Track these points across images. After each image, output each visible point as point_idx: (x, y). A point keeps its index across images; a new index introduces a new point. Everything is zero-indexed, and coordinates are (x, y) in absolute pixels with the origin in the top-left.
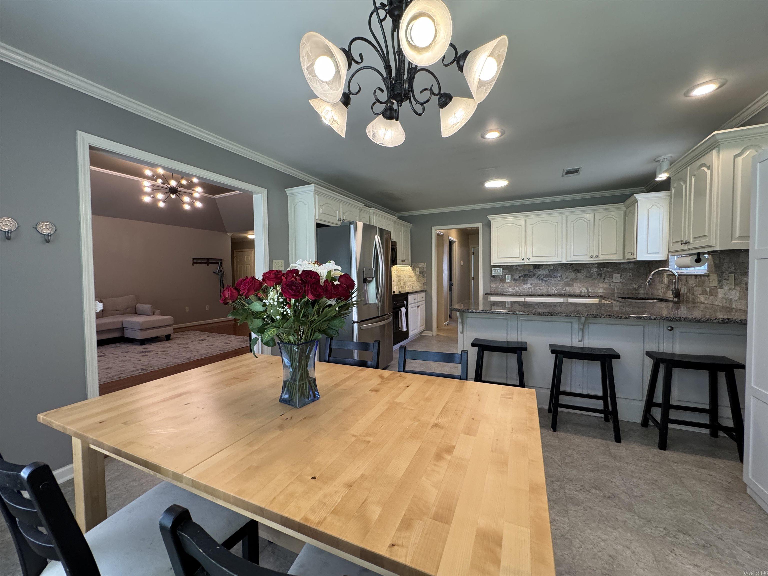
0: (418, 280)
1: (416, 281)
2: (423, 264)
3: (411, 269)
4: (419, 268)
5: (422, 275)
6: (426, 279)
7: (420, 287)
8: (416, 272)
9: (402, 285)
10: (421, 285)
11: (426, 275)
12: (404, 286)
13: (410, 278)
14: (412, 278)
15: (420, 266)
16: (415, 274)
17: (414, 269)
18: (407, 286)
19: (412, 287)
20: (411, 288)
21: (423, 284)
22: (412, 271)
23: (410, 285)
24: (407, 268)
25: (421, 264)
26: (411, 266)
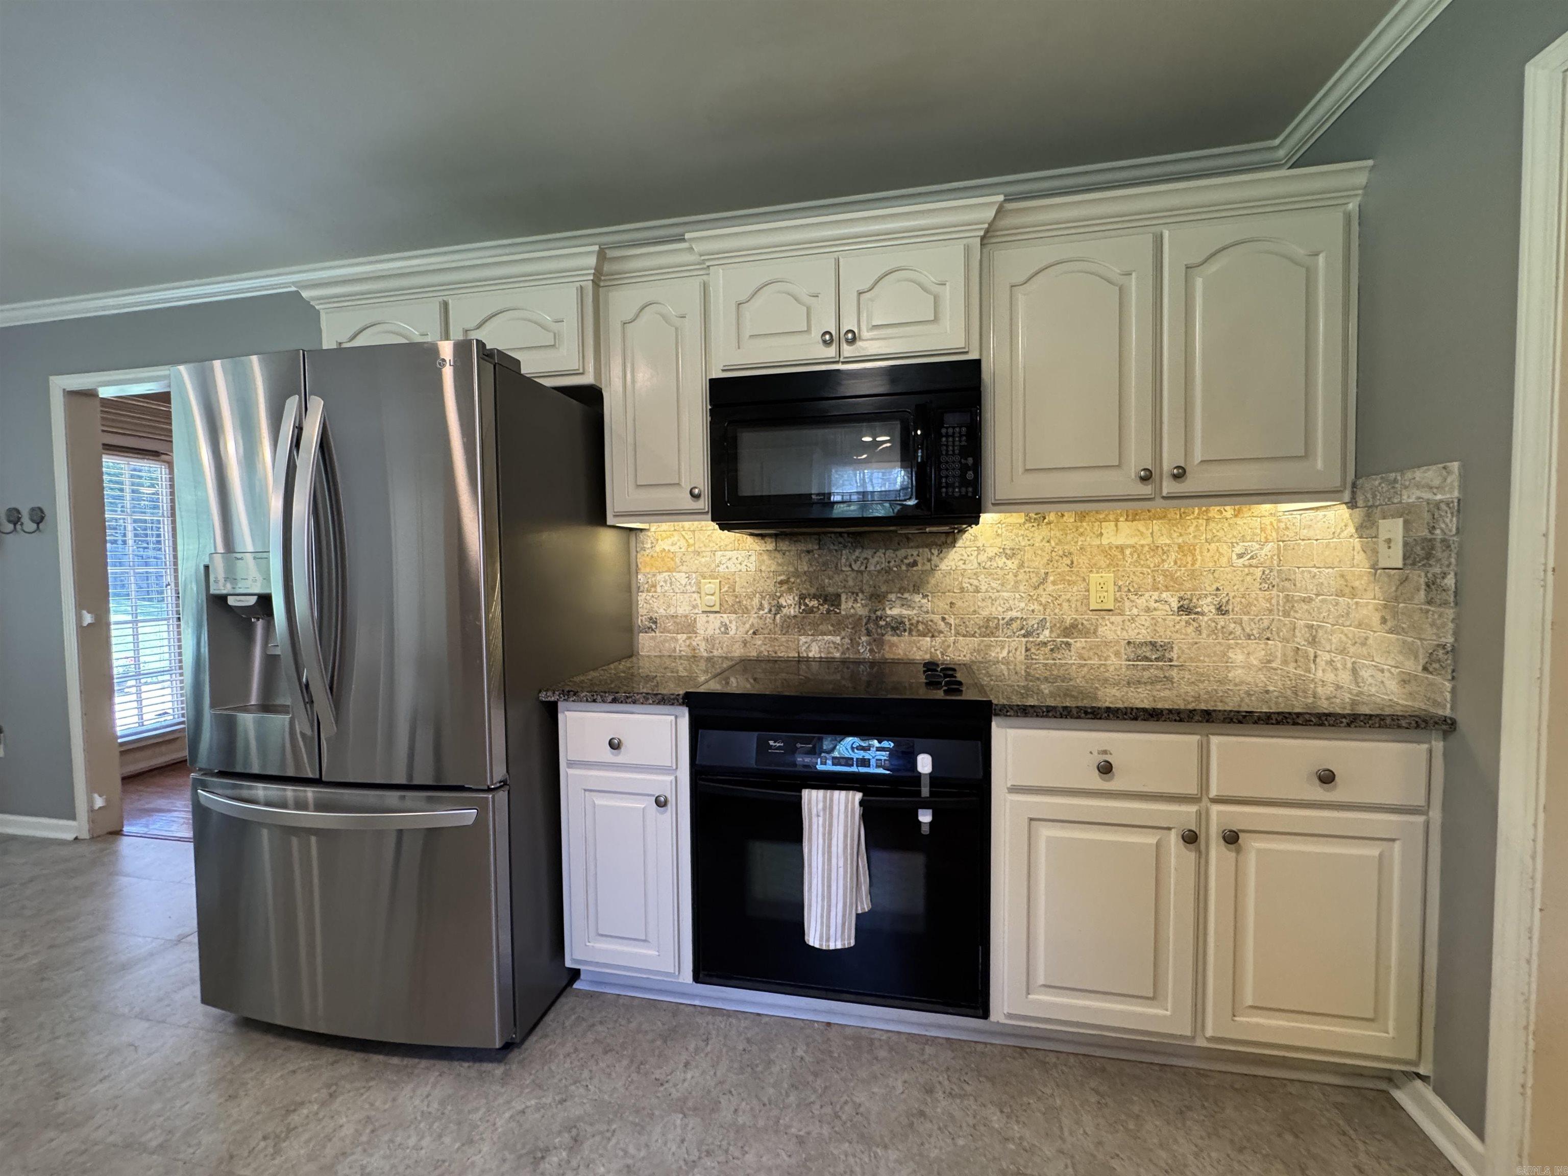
0: (1395, 614)
1: (1376, 619)
2: (1430, 475)
3: (1351, 529)
4: (1407, 513)
5: (1419, 577)
6: (1450, 613)
7: (1404, 682)
8: (1382, 547)
9: (1300, 639)
10: (1412, 666)
11: (1450, 581)
12: (1311, 651)
13: (1340, 593)
14: (1353, 594)
15: (1410, 497)
16: (1374, 567)
17: (1366, 528)
18: (1324, 657)
19: (1354, 671)
20: (1345, 678)
21: (1422, 662)
22: (1356, 542)
23: (1343, 651)
24: (1330, 514)
25: (1418, 474)
26: (1352, 504)
